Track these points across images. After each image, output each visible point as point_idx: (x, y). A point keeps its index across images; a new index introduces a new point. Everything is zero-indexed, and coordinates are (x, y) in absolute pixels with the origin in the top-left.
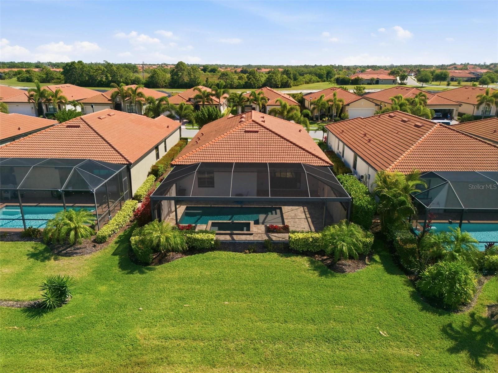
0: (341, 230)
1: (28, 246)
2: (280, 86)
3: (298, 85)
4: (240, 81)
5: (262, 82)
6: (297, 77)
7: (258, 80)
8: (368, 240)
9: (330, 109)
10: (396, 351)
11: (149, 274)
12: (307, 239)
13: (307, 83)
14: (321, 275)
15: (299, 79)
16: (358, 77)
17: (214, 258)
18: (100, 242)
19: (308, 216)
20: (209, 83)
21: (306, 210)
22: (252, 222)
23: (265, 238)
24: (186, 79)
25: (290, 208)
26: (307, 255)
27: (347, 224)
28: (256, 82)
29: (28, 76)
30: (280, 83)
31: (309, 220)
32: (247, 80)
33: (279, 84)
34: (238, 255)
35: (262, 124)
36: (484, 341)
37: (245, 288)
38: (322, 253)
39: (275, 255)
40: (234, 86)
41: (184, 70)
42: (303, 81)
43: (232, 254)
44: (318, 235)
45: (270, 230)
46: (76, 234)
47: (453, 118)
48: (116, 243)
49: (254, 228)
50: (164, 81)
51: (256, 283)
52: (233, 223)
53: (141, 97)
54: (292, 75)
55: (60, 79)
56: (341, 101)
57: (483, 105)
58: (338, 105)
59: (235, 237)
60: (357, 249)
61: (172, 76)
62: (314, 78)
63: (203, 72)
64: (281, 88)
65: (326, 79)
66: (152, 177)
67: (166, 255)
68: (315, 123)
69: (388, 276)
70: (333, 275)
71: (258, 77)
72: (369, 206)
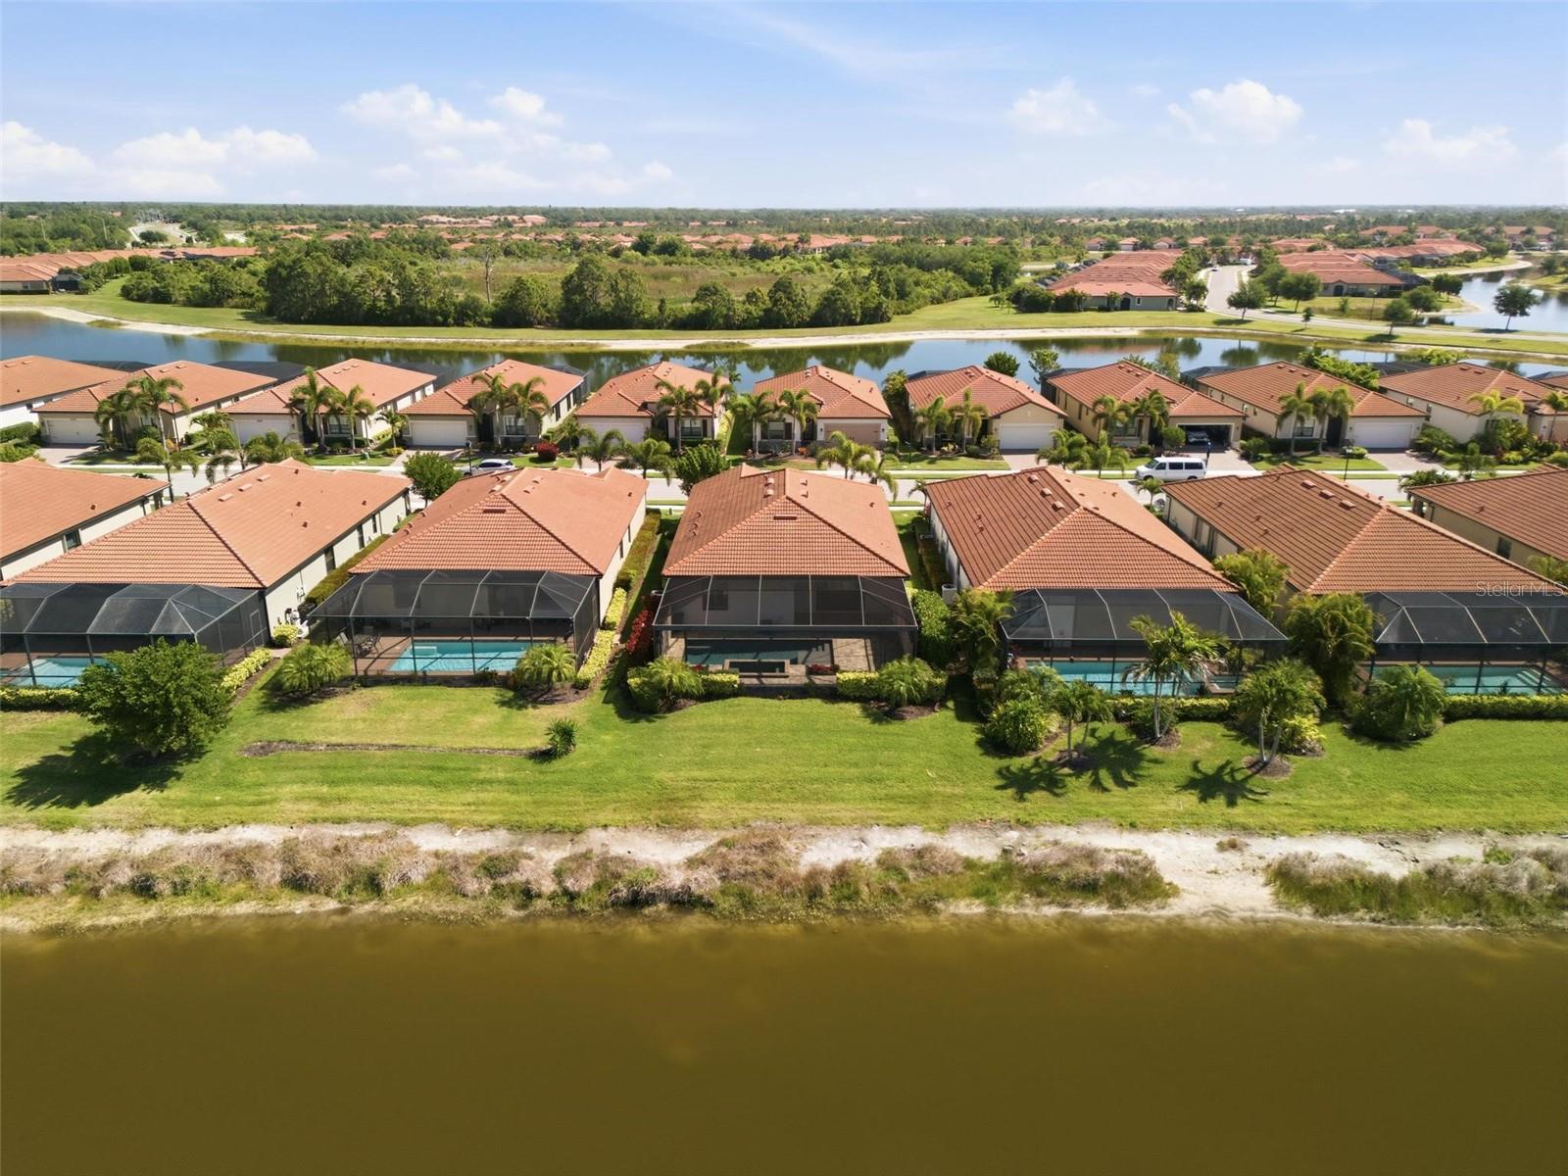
0: (901, 667)
1: (490, 694)
2: (858, 320)
3: (909, 312)
4: (752, 308)
5: (809, 308)
6: (908, 289)
7: (800, 304)
8: (938, 681)
9: (957, 426)
10: (941, 789)
11: (658, 723)
12: (858, 681)
13: (936, 301)
14: (874, 722)
15: (913, 295)
16: (1073, 291)
17: (739, 705)
18: (583, 688)
19: (870, 652)
20: (666, 313)
21: (869, 644)
22: (787, 662)
23: (805, 680)
24: (605, 300)
25: (845, 640)
26: (858, 701)
27: (911, 660)
28: (794, 310)
29: (158, 285)
30: (859, 311)
31: (871, 658)
32: (769, 304)
33: (856, 314)
34: (769, 701)
35: (803, 501)
36: (1038, 780)
37: (779, 735)
38: (878, 699)
39: (818, 701)
40: (737, 320)
41: (599, 279)
42: (924, 297)
43: (761, 701)
44: (874, 675)
45: (812, 671)
46: (559, 674)
47: (1229, 445)
48: (603, 689)
49: (790, 669)
50: (545, 306)
51: (794, 731)
52: (760, 663)
53: (538, 402)
54: (892, 287)
55: (252, 295)
56: (980, 409)
57: (1292, 419)
58: (973, 420)
59: (764, 680)
60: (920, 690)
61: (566, 293)
62: (958, 285)
63: (638, 253)
64: (861, 323)
65: (990, 287)
66: (620, 591)
67: (675, 702)
68: (922, 460)
69: (957, 723)
70: (888, 722)
71: (800, 297)
72: (942, 637)
